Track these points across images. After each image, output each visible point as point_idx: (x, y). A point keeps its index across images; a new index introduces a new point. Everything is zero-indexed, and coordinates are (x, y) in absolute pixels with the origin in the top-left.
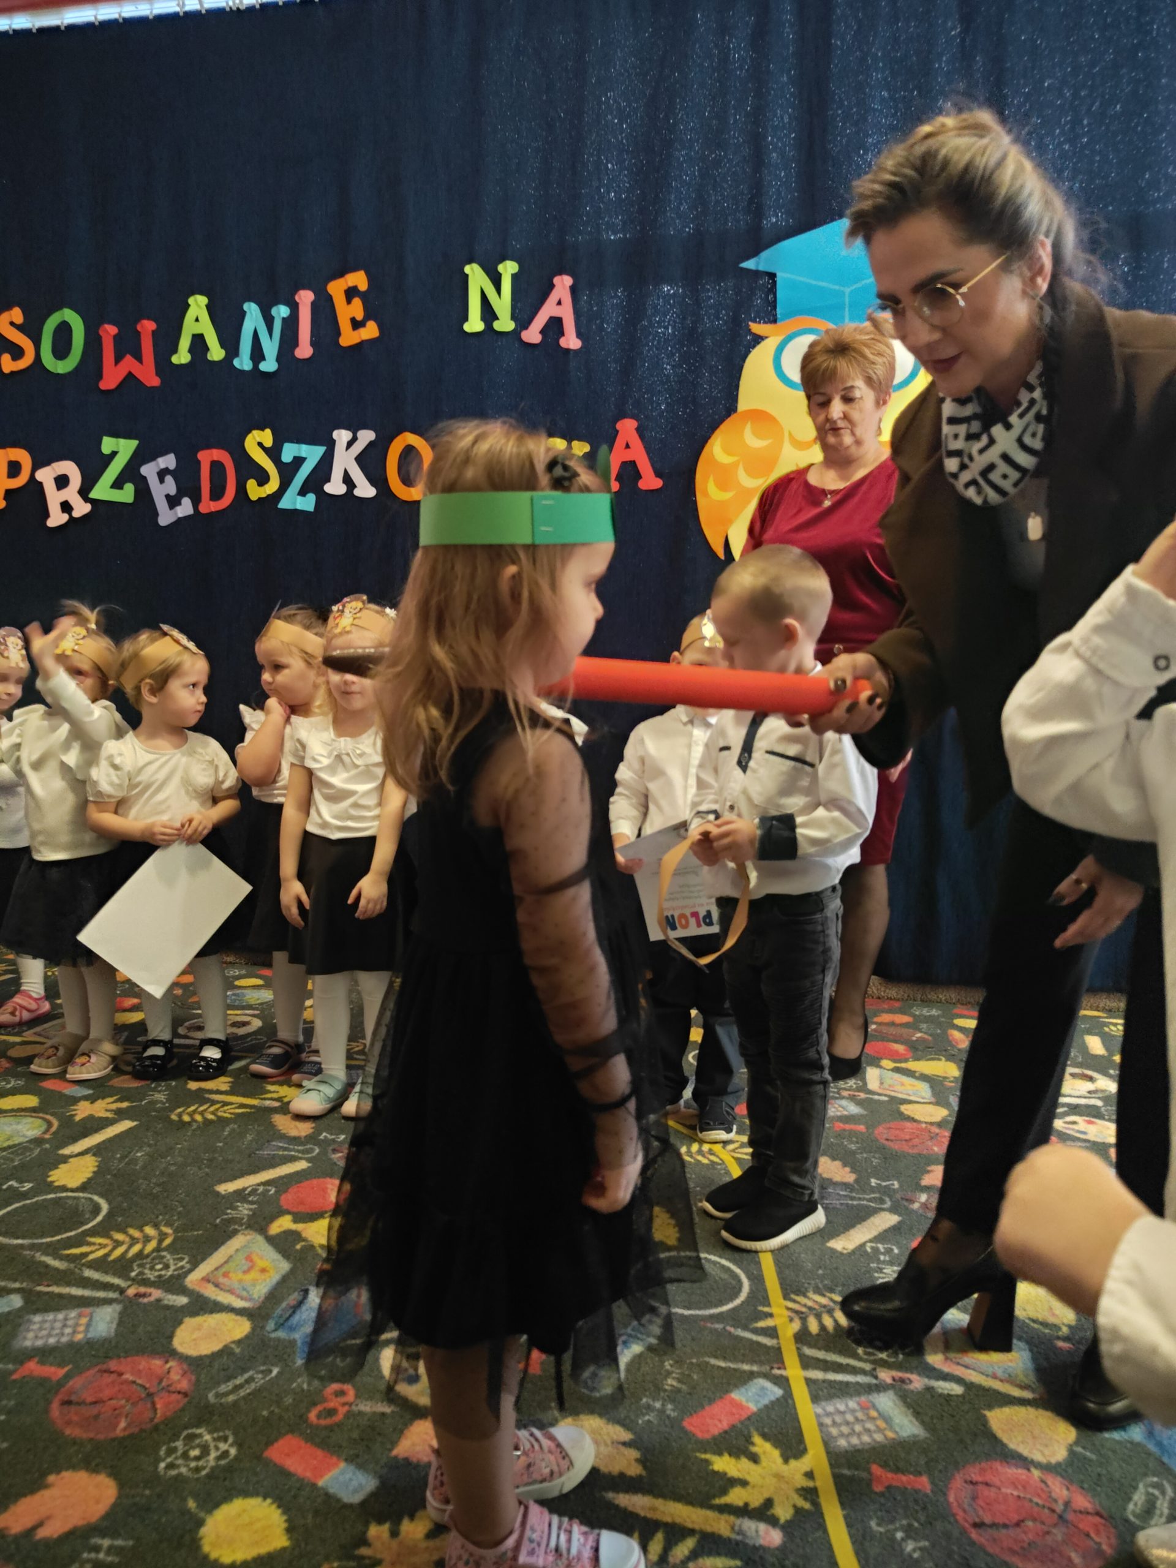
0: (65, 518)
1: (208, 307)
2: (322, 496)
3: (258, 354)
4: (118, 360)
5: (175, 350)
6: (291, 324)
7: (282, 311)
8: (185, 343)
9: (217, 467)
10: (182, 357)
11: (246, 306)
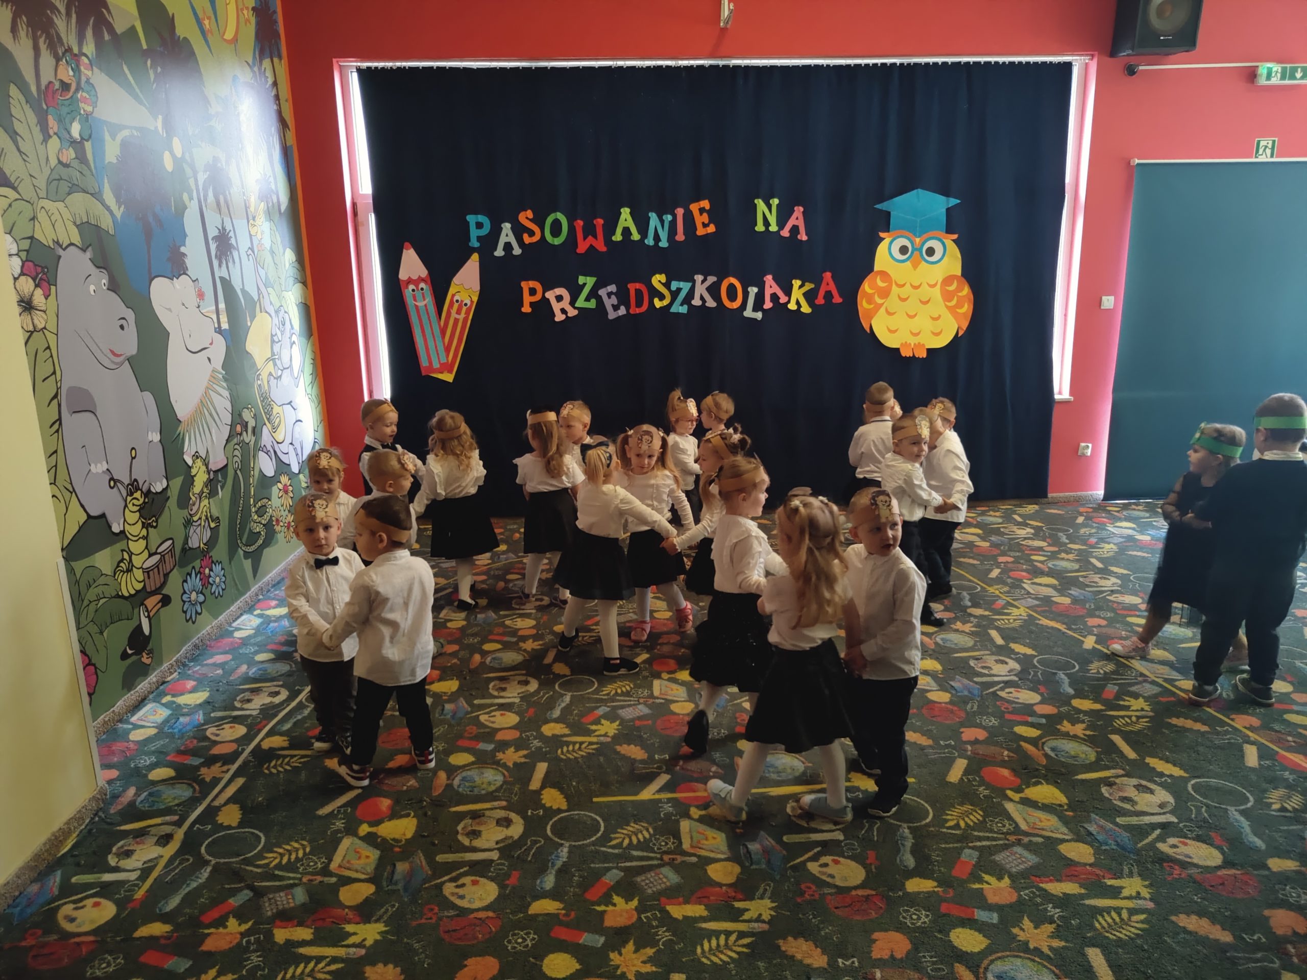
0: (563, 317)
1: (631, 213)
2: (691, 307)
3: (657, 238)
4: (585, 239)
5: (614, 233)
6: (673, 223)
7: (669, 218)
8: (619, 231)
9: (639, 293)
10: (618, 237)
11: (650, 214)
